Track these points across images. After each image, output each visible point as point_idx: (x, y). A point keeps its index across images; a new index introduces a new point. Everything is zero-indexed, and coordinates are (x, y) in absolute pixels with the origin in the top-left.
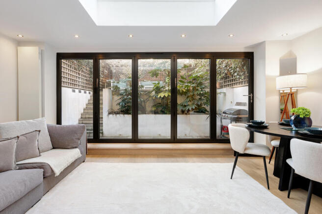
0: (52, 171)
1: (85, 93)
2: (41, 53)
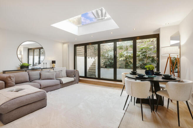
0: (62, 82)
1: (92, 58)
2: (68, 46)
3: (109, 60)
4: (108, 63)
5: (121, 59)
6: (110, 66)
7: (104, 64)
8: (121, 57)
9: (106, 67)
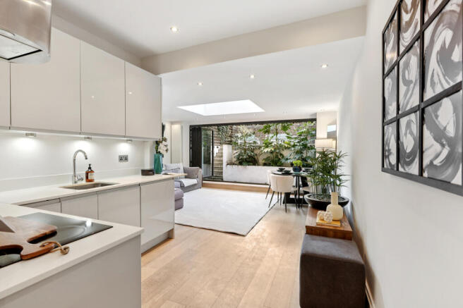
0: (183, 185)
3: (245, 151)
4: (245, 157)
5: (266, 150)
6: (249, 162)
7: (238, 159)
8: (267, 147)
9: (241, 164)
